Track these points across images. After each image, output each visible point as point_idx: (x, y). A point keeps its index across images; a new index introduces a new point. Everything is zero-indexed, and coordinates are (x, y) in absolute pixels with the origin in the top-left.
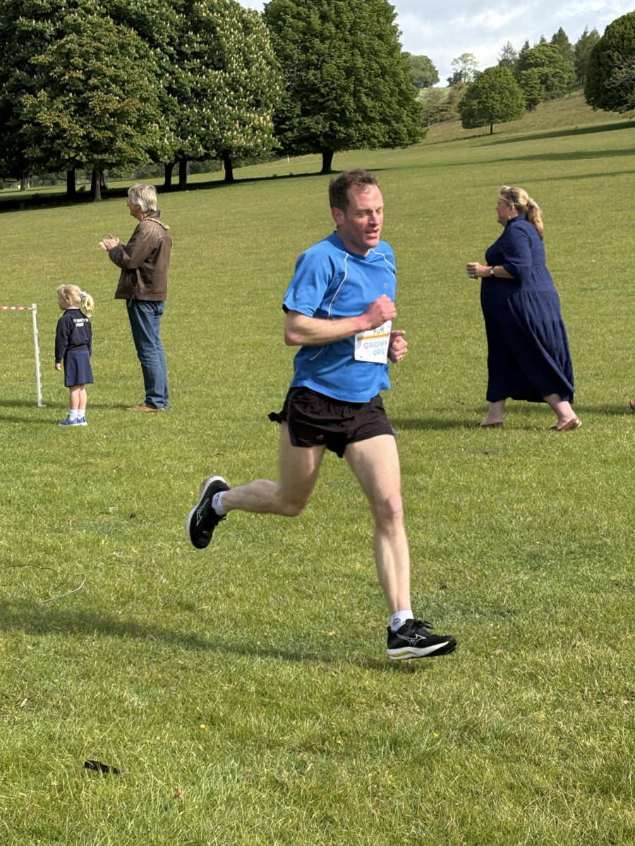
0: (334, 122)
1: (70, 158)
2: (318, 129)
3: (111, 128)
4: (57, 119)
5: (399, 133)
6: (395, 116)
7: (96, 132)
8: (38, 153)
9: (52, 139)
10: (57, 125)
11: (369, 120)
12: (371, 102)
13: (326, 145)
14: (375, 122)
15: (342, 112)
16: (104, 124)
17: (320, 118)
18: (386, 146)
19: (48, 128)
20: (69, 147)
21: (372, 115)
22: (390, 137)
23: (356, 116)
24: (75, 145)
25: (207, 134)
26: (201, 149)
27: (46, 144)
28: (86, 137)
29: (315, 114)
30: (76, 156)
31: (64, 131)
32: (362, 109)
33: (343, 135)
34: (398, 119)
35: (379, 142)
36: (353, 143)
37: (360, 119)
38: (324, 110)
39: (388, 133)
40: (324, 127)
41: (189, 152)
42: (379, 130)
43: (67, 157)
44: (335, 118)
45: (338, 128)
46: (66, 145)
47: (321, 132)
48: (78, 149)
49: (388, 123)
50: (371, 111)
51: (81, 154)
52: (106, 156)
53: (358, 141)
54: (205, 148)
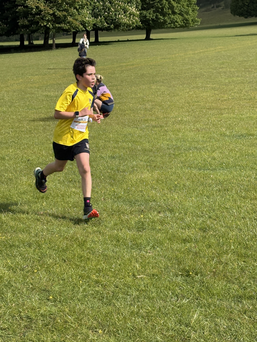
0: (158, 14)
1: (44, 25)
2: (150, 17)
3: (66, 10)
4: (38, 5)
5: (188, 21)
6: (186, 12)
7: (58, 12)
8: (26, 22)
9: (34, 15)
10: (37, 7)
11: (174, 13)
12: (176, 4)
13: (153, 25)
14: (176, 15)
15: (162, 9)
16: (62, 8)
17: (151, 11)
18: (181, 27)
19: (32, 9)
20: (43, 20)
21: (176, 11)
22: (184, 22)
23: (168, 11)
24: (47, 18)
25: (109, 16)
26: (105, 24)
27: (30, 18)
28: (54, 14)
29: (149, 9)
30: (46, 25)
31: (41, 11)
32: (172, 7)
33: (162, 20)
34: (187, 13)
35: (179, 24)
36: (166, 25)
37: (170, 12)
38: (153, 7)
39: (183, 20)
40: (153, 16)
41: (99, 25)
42: (178, 18)
43: (42, 25)
44: (158, 12)
45: (160, 17)
46: (42, 19)
47: (152, 18)
48: (48, 21)
49: (182, 15)
50: (176, 9)
51: (50, 23)
52: (63, 25)
53: (169, 24)
54: (107, 23)
